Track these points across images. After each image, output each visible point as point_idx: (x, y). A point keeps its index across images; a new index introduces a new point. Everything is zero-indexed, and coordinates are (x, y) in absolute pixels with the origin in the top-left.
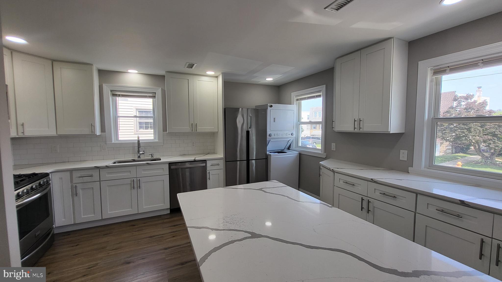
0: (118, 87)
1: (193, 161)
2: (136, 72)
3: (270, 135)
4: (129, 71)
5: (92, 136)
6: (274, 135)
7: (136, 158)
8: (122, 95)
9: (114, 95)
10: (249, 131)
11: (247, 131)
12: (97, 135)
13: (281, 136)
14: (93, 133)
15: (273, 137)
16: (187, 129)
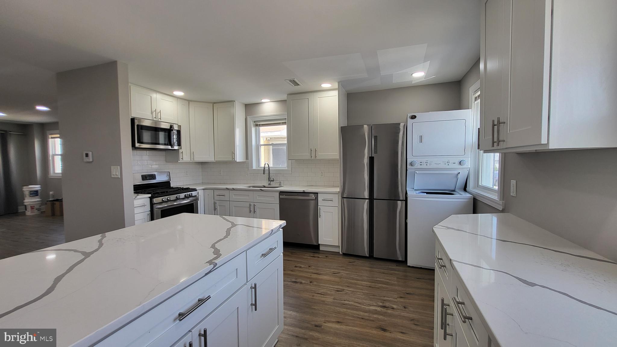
0: (260, 117)
1: (302, 192)
2: (269, 101)
3: (411, 164)
4: (263, 101)
5: (233, 162)
6: (421, 164)
7: (266, 185)
8: (262, 124)
9: (257, 125)
10: (374, 157)
11: (370, 157)
12: (237, 161)
13: (433, 166)
14: (233, 160)
15: (417, 166)
16: (306, 155)
